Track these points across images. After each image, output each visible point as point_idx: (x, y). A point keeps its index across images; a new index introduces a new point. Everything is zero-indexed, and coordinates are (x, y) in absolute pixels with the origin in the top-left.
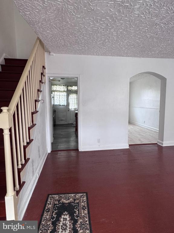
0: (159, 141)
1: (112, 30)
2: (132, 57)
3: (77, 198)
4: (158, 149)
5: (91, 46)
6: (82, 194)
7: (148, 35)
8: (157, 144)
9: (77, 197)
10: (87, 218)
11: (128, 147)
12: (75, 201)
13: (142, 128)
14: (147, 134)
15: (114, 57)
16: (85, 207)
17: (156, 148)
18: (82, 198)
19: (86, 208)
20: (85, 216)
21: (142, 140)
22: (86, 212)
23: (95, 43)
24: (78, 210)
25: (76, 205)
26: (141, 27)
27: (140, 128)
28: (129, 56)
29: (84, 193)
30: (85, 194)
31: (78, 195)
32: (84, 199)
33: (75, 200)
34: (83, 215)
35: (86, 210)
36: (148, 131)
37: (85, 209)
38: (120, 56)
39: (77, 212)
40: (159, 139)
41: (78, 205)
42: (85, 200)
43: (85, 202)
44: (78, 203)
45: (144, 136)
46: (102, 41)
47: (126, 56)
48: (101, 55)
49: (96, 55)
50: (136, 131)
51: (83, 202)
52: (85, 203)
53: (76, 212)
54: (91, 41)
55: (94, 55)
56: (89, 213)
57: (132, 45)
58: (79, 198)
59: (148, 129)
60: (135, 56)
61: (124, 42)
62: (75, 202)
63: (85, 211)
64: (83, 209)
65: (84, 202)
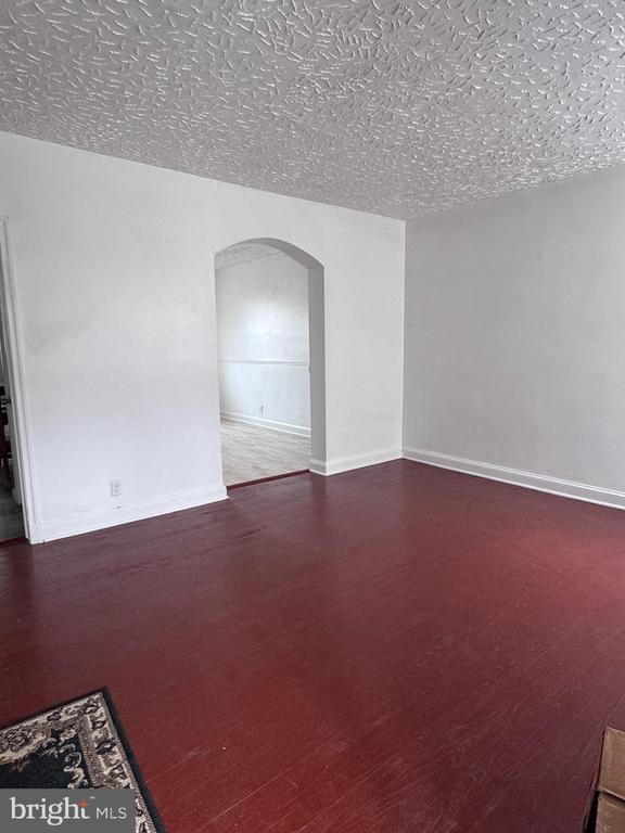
0: (313, 461)
1: (154, 57)
2: (218, 179)
3: (65, 722)
4: (313, 486)
5: (56, 102)
6: (85, 701)
7: (276, 109)
8: (308, 471)
9: (64, 718)
10: (125, 777)
11: (224, 496)
12: (58, 738)
13: (255, 431)
14: (273, 445)
15: (152, 167)
16: (107, 742)
17: (308, 484)
18: (88, 716)
19: (114, 745)
20: (117, 771)
21: (263, 466)
22: (118, 755)
23: (76, 90)
24: (83, 766)
25: (67, 752)
26: (256, 75)
27: (248, 430)
28: (207, 175)
29: (94, 693)
30: (95, 697)
31: (66, 712)
32: (98, 714)
33: (56, 734)
34: (106, 773)
35: (115, 749)
36: (274, 436)
37: (111, 748)
38: (175, 168)
39: (81, 771)
40: (313, 457)
41: (78, 744)
42: (102, 719)
43: (104, 723)
44: (75, 740)
45: (266, 453)
46: (109, 89)
47: (197, 173)
48: (102, 151)
49: (80, 145)
50: (239, 442)
51: (94, 728)
52: (106, 726)
53: (73, 774)
54: (58, 77)
55: (68, 142)
56: (129, 756)
57: (222, 135)
58: (75, 719)
59: (274, 432)
60: (227, 178)
61: (191, 117)
62: (59, 741)
63: (115, 753)
64: (102, 752)
65: (99, 725)
